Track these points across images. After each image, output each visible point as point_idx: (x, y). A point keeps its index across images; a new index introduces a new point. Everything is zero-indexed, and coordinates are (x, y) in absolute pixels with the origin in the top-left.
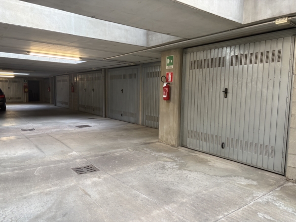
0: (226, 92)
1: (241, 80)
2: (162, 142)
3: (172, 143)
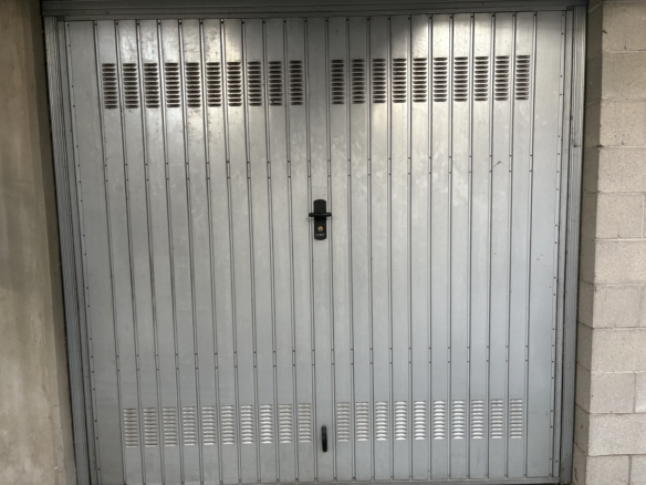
1: (384, 163)
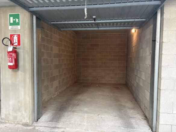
2: (7, 122)
3: (24, 121)
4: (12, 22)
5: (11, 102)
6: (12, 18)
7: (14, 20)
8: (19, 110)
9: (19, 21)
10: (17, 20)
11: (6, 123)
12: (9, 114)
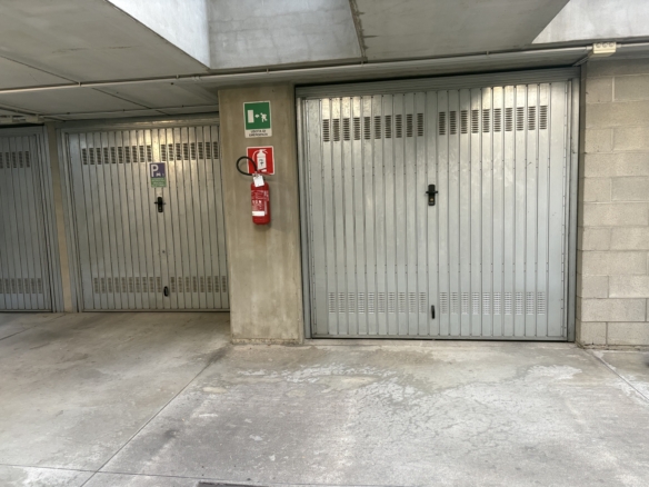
0: (432, 193)
1: (467, 164)
2: (246, 341)
3: (285, 336)
4: (251, 120)
5: (255, 298)
6: (251, 113)
7: (257, 116)
8: (274, 313)
9: (268, 117)
10: (264, 117)
11: (244, 344)
12: (251, 324)
